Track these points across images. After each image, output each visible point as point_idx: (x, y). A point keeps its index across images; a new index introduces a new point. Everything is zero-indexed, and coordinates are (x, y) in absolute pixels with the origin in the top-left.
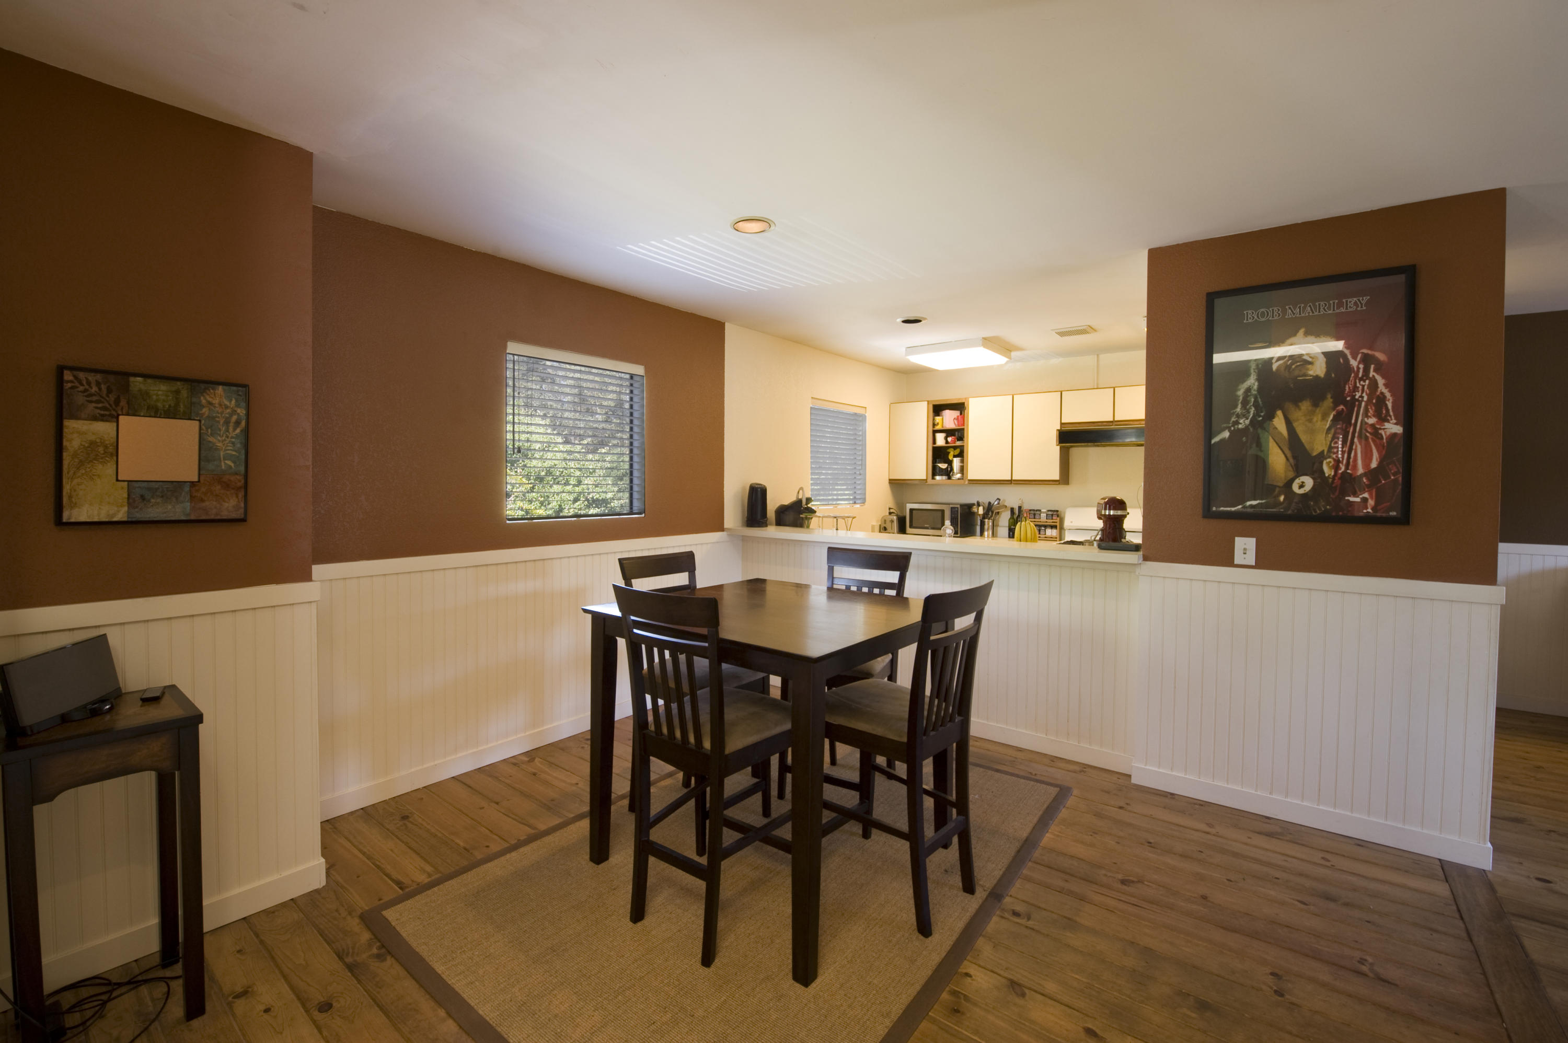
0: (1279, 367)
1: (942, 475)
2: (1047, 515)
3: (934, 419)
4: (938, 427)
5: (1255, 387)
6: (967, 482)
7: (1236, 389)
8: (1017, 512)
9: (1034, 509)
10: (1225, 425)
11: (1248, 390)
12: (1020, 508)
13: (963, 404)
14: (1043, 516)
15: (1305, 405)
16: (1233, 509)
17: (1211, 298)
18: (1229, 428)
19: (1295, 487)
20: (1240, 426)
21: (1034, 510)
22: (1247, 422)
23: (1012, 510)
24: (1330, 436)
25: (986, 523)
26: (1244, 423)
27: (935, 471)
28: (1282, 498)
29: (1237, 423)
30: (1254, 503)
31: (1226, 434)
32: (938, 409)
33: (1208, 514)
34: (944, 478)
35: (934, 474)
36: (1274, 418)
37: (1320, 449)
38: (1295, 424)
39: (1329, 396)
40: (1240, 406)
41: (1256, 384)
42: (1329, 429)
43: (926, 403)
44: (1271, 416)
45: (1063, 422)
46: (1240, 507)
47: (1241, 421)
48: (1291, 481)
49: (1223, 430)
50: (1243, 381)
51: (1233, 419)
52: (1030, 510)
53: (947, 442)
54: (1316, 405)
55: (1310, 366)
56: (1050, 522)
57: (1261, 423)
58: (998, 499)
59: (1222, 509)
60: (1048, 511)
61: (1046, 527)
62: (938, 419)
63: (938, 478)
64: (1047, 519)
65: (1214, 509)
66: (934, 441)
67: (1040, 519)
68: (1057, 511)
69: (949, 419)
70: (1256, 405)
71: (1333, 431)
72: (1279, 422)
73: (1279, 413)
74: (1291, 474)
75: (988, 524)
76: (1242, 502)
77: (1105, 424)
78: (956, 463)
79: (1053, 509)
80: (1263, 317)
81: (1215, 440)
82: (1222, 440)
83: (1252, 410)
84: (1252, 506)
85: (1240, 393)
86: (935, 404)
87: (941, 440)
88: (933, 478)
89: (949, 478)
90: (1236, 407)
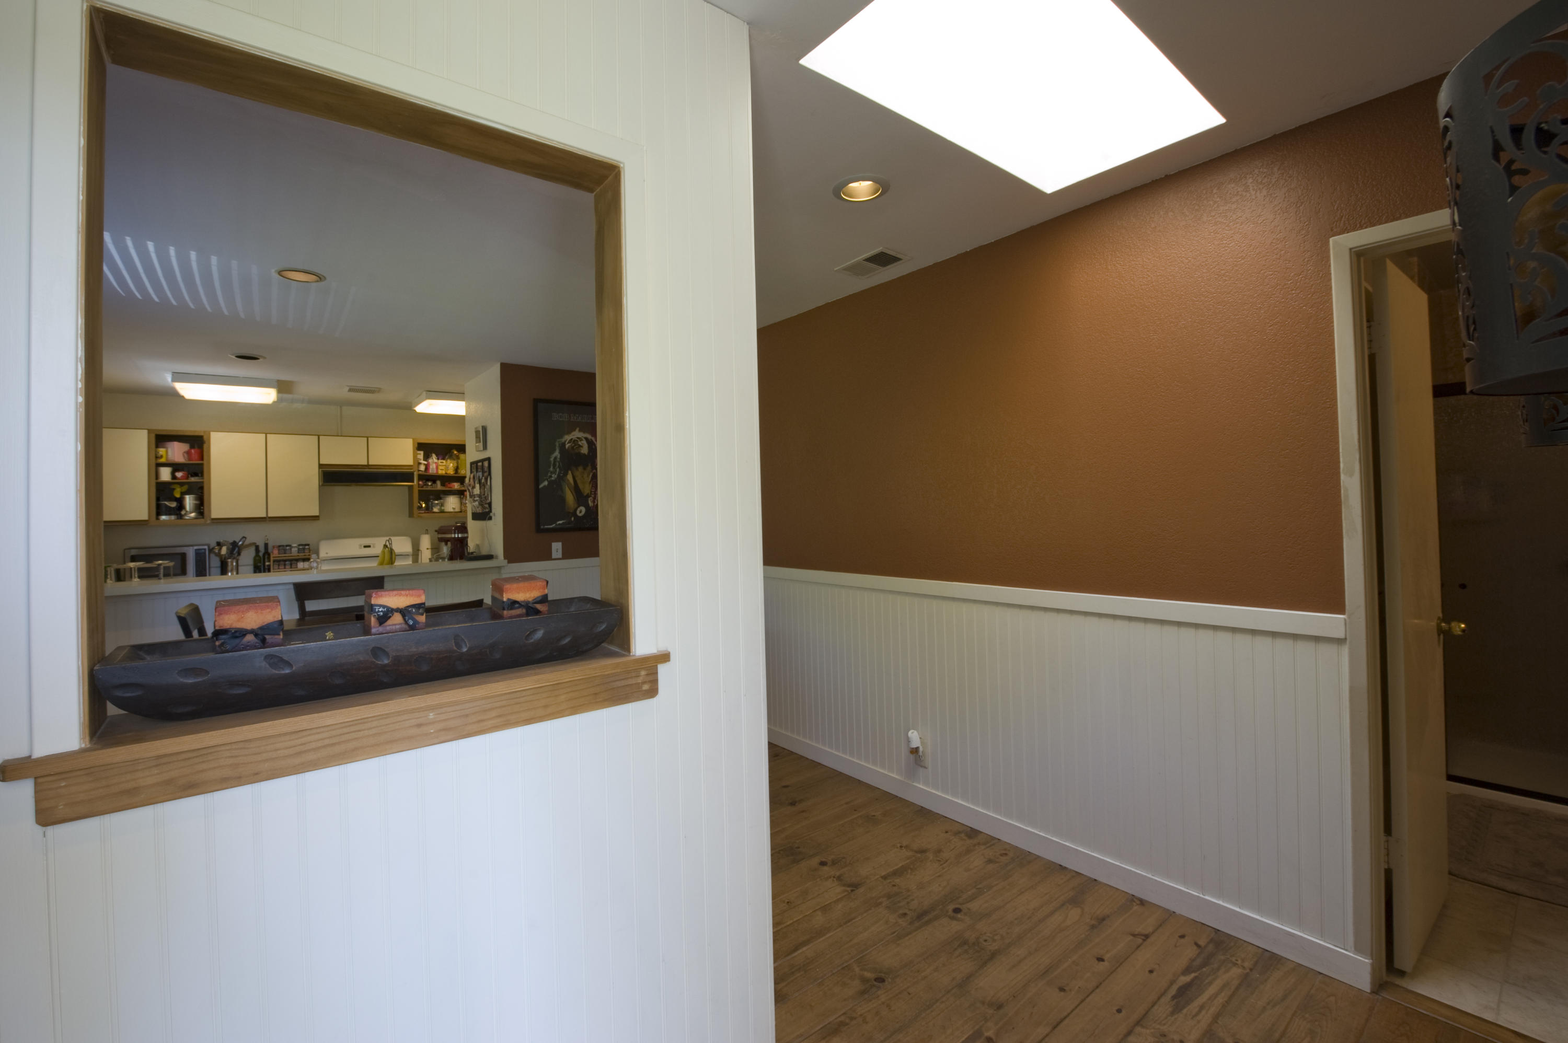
0: (568, 447)
1: (170, 514)
2: (299, 549)
3: (156, 451)
4: (163, 460)
5: (559, 457)
6: (209, 522)
7: (550, 458)
8: (262, 549)
9: (283, 544)
10: (545, 478)
11: (555, 458)
12: (266, 545)
13: (201, 437)
14: (294, 550)
15: (580, 469)
16: (551, 526)
17: (536, 402)
18: (547, 480)
19: (578, 512)
20: (553, 479)
21: (283, 546)
22: (556, 476)
23: (257, 548)
24: (591, 485)
25: (229, 564)
26: (554, 477)
27: (159, 510)
28: (573, 519)
29: (551, 477)
30: (561, 522)
31: (546, 483)
32: (161, 439)
33: (539, 530)
34: (173, 517)
35: (159, 514)
36: (567, 474)
37: (587, 493)
38: (577, 479)
39: (589, 464)
40: (552, 467)
41: (559, 455)
42: (590, 482)
43: (146, 432)
44: (566, 474)
45: (321, 463)
46: (554, 525)
47: (553, 476)
48: (576, 510)
49: (544, 480)
50: (553, 453)
51: (549, 474)
52: (280, 546)
53: (174, 477)
54: (585, 469)
55: (581, 448)
56: (301, 555)
57: (562, 478)
58: (244, 537)
59: (546, 527)
60: (299, 545)
61: (297, 560)
62: (162, 451)
63: (163, 517)
64: (298, 553)
65: (542, 527)
66: (157, 475)
67: (291, 553)
68: (308, 545)
69: (176, 452)
70: (559, 467)
71: (592, 483)
72: (570, 477)
73: (570, 472)
74: (576, 506)
75: (232, 564)
76: (555, 522)
77: (360, 467)
78: (189, 501)
79: (304, 543)
80: (561, 418)
81: (541, 486)
82: (545, 486)
83: (558, 470)
84: (559, 524)
85: (552, 459)
86: (158, 433)
87: (165, 474)
88: (157, 519)
89: (180, 517)
90: (550, 468)
